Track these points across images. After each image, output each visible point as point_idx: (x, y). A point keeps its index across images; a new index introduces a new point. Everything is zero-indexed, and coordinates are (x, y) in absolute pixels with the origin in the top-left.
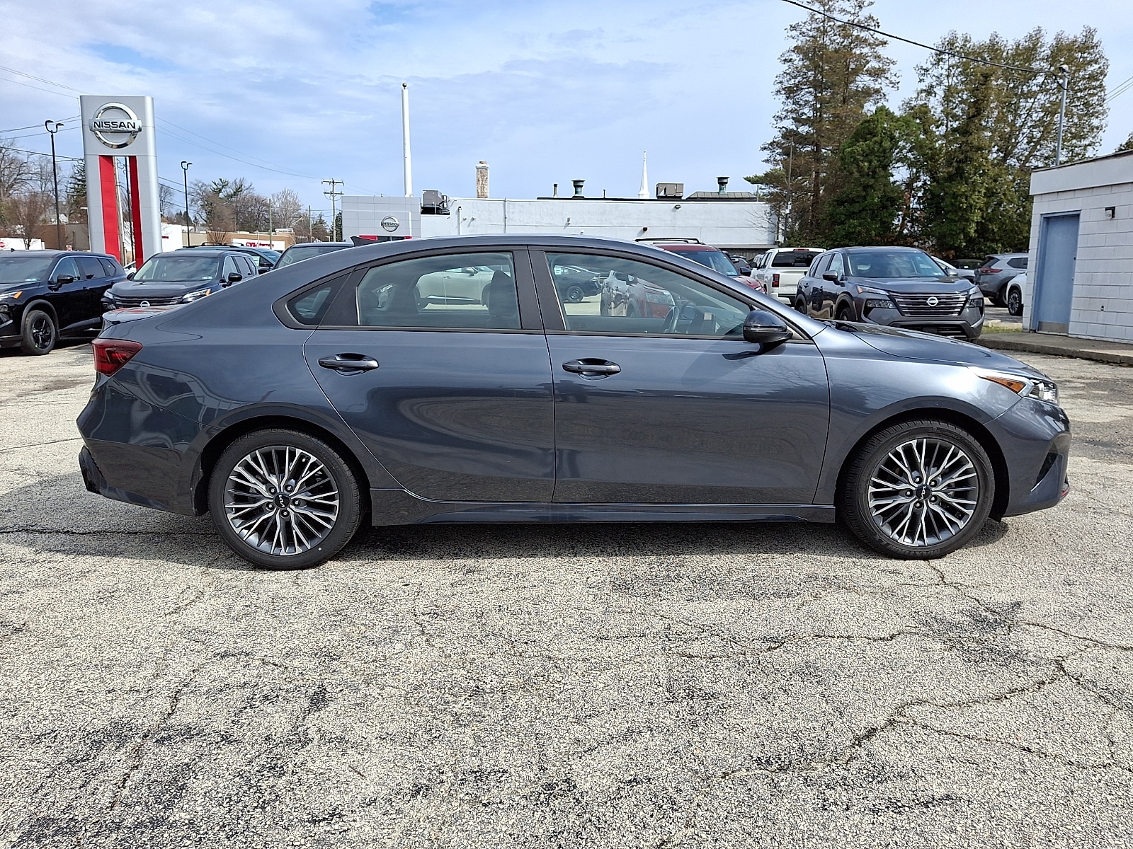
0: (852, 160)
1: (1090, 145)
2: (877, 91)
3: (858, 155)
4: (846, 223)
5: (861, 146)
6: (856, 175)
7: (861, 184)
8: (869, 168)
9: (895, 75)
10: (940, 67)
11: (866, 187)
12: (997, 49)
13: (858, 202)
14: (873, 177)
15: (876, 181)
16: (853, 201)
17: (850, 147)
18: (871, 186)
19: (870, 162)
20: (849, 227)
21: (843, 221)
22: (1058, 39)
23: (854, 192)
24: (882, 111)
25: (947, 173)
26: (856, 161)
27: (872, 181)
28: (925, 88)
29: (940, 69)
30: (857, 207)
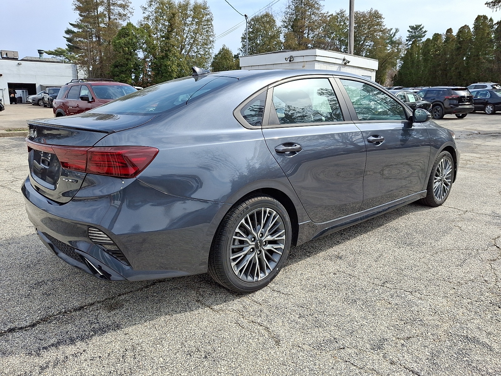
0: (120, 46)
1: (210, 48)
2: (125, 15)
3: (122, 44)
4: (119, 76)
5: (123, 40)
6: (122, 53)
7: (125, 58)
8: (128, 51)
9: (132, 9)
10: (151, 7)
11: (127, 59)
12: (171, 4)
13: (124, 66)
14: (131, 55)
15: (132, 57)
16: (122, 66)
17: (118, 40)
18: (130, 59)
19: (128, 48)
20: (121, 78)
21: (118, 75)
22: (196, 3)
23: (122, 62)
24: (129, 24)
25: (162, 55)
26: (121, 47)
27: (130, 57)
28: (146, 16)
29: (152, 8)
30: (124, 69)
